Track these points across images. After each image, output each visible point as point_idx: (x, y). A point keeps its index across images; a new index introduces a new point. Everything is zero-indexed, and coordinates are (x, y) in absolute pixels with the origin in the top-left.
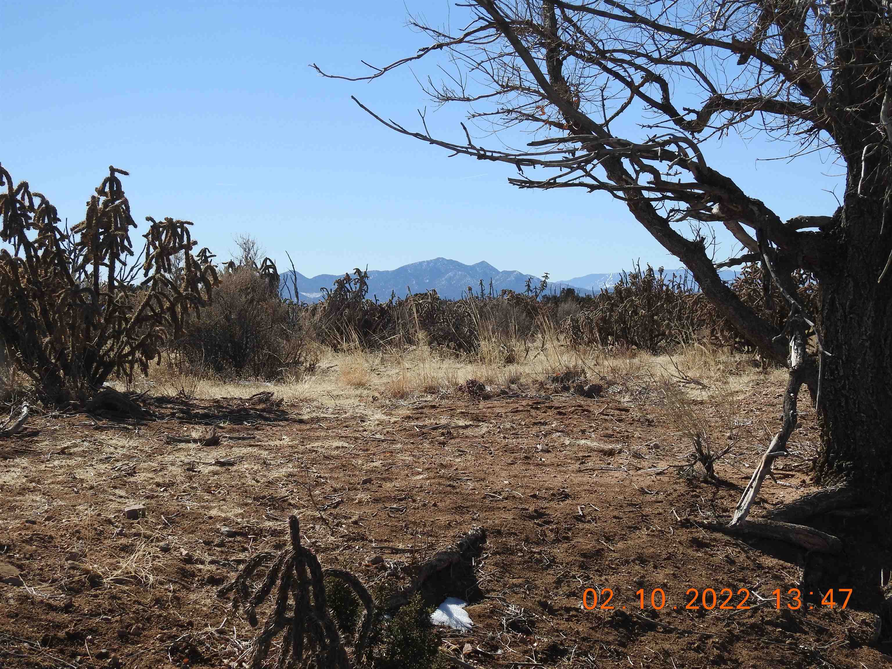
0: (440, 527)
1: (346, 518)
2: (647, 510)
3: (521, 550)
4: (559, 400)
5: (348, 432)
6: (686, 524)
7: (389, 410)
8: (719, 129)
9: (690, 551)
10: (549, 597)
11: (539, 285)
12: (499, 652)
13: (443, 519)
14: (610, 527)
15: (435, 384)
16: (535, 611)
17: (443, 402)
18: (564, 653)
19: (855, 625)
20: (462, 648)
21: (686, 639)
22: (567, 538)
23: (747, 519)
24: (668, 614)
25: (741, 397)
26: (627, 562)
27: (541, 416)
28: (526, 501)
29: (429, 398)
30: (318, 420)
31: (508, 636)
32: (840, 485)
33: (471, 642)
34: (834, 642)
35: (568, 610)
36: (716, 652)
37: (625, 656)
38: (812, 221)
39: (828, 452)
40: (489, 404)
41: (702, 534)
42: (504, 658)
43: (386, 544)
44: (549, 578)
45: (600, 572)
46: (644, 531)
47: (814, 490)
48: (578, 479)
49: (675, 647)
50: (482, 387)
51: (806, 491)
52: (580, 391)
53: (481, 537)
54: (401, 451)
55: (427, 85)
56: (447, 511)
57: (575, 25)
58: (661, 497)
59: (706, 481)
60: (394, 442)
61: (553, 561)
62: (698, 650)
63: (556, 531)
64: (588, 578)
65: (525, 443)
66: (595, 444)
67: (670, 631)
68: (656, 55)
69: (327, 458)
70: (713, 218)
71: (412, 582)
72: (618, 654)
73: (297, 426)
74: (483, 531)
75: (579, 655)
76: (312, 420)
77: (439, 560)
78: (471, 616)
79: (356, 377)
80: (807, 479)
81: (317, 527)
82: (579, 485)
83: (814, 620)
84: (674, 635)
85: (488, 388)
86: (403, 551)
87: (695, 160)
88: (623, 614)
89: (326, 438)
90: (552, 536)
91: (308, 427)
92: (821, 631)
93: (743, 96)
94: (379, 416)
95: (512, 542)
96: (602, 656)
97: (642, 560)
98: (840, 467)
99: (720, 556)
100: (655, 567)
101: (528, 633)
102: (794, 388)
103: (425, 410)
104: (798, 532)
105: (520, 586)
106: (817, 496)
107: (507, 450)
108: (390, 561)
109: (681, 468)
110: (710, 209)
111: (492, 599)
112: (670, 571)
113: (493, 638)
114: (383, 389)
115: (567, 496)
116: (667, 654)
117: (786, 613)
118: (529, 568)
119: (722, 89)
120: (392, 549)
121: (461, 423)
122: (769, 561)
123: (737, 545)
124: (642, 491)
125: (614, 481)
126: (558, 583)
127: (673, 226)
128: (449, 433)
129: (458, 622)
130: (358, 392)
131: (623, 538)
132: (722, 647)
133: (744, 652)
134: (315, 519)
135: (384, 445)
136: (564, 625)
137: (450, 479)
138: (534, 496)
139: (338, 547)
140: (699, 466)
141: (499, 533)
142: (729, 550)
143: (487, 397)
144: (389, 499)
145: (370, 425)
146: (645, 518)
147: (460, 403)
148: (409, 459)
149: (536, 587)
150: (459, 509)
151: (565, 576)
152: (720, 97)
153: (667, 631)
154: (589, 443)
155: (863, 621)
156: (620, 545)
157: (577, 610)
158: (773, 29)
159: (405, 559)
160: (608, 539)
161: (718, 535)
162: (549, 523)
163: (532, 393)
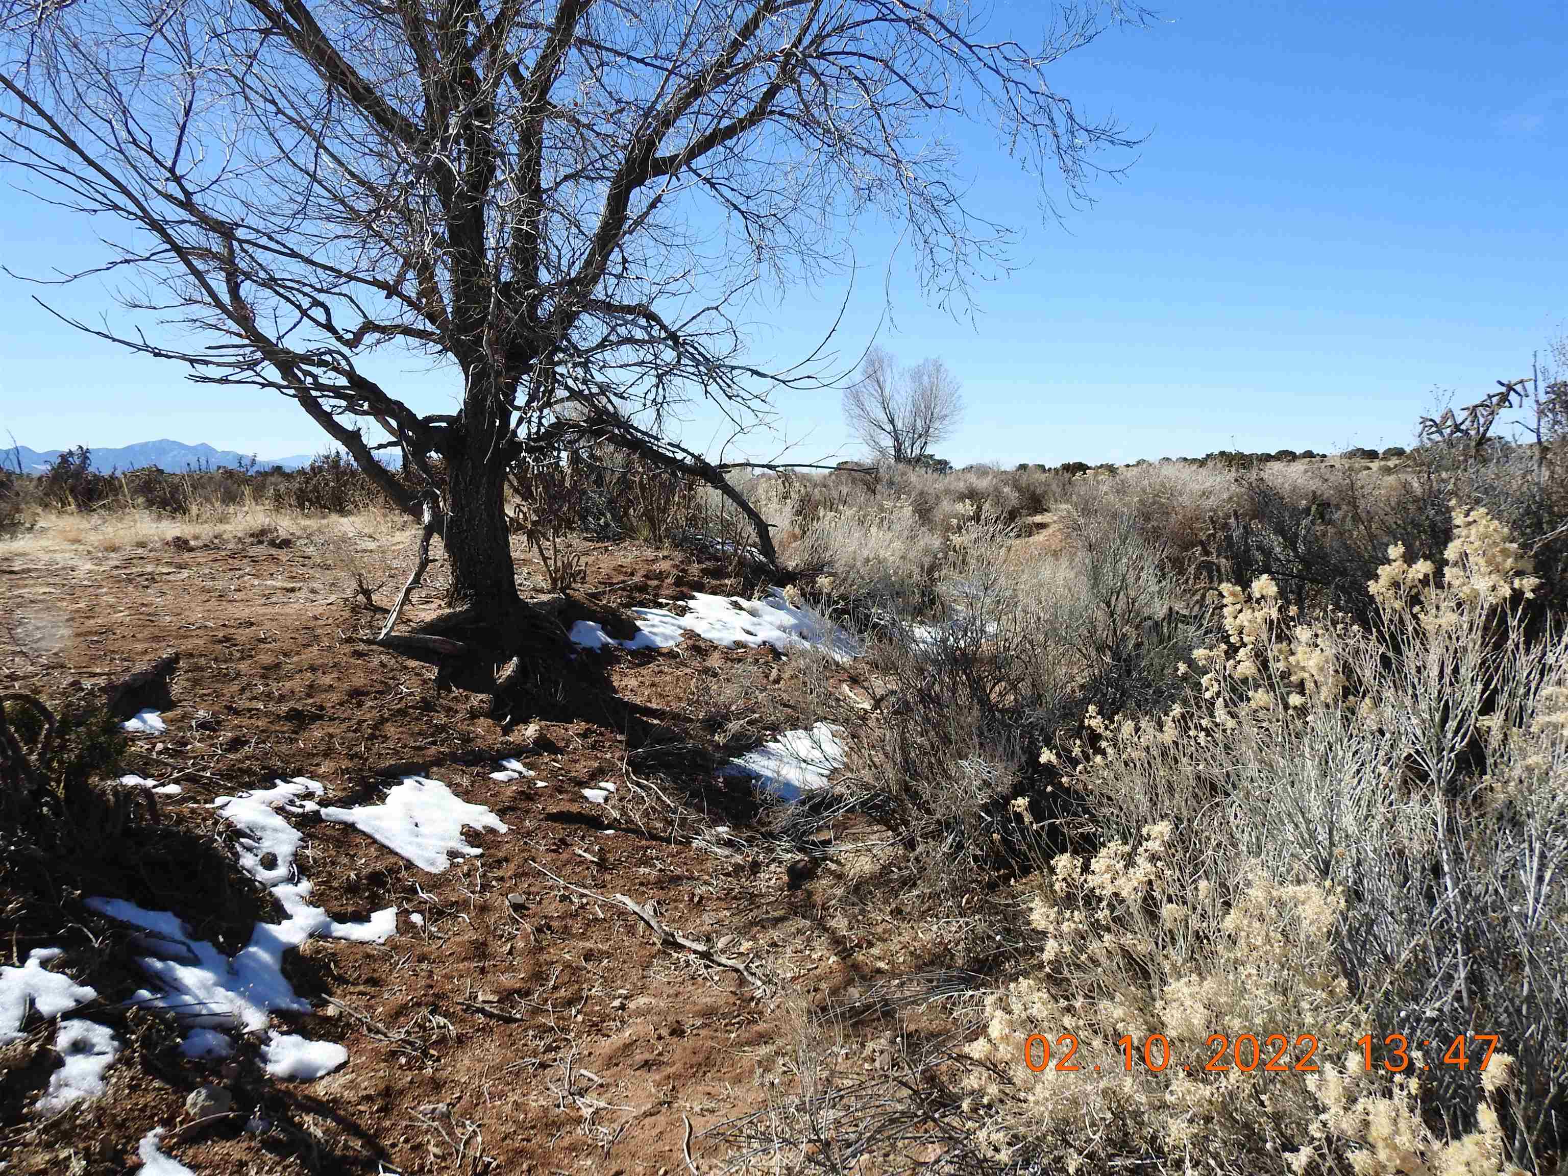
0: (137, 654)
1: (47, 651)
2: (319, 631)
3: (210, 668)
4: (254, 551)
5: (57, 580)
6: (349, 640)
7: (99, 562)
8: (368, 346)
9: (352, 660)
10: (234, 702)
11: (249, 463)
12: (189, 747)
13: (140, 647)
14: (287, 645)
15: (144, 540)
16: (222, 713)
17: (152, 554)
18: (246, 742)
19: (476, 703)
20: (154, 747)
21: (347, 724)
22: (251, 656)
23: (393, 634)
24: (333, 707)
25: (401, 546)
26: (301, 671)
27: (237, 563)
28: (216, 629)
29: (140, 551)
30: (29, 570)
31: (197, 735)
32: (465, 607)
33: (163, 742)
34: (459, 716)
35: (250, 710)
36: (370, 731)
37: (297, 740)
38: (441, 418)
39: (457, 584)
40: (192, 554)
41: (362, 647)
42: (192, 752)
43: (85, 670)
44: (235, 687)
45: (278, 680)
46: (316, 647)
47: (448, 611)
48: (263, 610)
49: (338, 731)
50: (186, 542)
51: (440, 612)
52: (272, 543)
53: (176, 658)
54: (106, 594)
55: (115, 294)
56: (146, 640)
57: (250, 256)
58: (330, 621)
59: (366, 608)
60: (100, 587)
61: (238, 674)
62: (355, 731)
63: (242, 651)
64: (268, 685)
65: (219, 585)
66: (279, 584)
67: (334, 719)
68: (319, 286)
69: (32, 602)
70: (365, 413)
71: (109, 699)
72: (291, 739)
73: (8, 576)
74: (177, 654)
75: (258, 743)
76: (23, 571)
77: (134, 680)
78: (164, 722)
79: (72, 535)
80: (443, 604)
81: (17, 659)
82: (263, 615)
83: (444, 702)
84: (337, 722)
85: (192, 543)
86: (101, 675)
87: (347, 368)
88: (295, 710)
89: (34, 585)
90: (238, 655)
91: (18, 576)
92: (448, 710)
93: (388, 323)
94: (89, 566)
95: (203, 661)
96: (278, 742)
97: (313, 669)
98: (465, 594)
99: (376, 662)
100: (324, 673)
101: (215, 730)
102: (427, 538)
103: (134, 561)
104: (435, 641)
105: (209, 695)
106: (449, 616)
107: (204, 590)
108: (87, 684)
109: (347, 599)
110: (362, 406)
111: (184, 707)
112: (335, 675)
113: (183, 737)
114: (96, 544)
115: (252, 624)
116: (331, 736)
117: (423, 699)
118: (218, 681)
119: (372, 317)
120: (90, 673)
121: (165, 570)
122: (412, 663)
123: (389, 654)
124: (316, 618)
125: (293, 611)
126: (243, 690)
127: (336, 418)
128: (153, 578)
129: (151, 727)
130: (74, 547)
131: (298, 653)
132: (375, 727)
133: (392, 729)
134: (14, 653)
135: (91, 589)
136: (246, 722)
137: (149, 615)
138: (224, 625)
139: (37, 675)
140: (360, 597)
141: (191, 655)
142: (383, 657)
143: (191, 550)
144: (90, 633)
145: (80, 574)
146: (317, 638)
147: (167, 555)
148: (112, 600)
149: (223, 695)
150: (156, 638)
151: (248, 685)
152: (371, 322)
153: (332, 719)
154: (274, 583)
155: (481, 701)
156: (295, 659)
157: (257, 710)
158: (410, 275)
159: (102, 681)
160: (285, 655)
161: (374, 647)
162: (235, 645)
163: (230, 546)
